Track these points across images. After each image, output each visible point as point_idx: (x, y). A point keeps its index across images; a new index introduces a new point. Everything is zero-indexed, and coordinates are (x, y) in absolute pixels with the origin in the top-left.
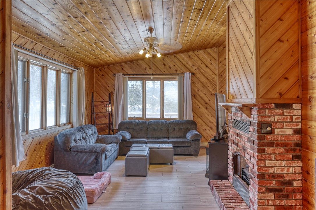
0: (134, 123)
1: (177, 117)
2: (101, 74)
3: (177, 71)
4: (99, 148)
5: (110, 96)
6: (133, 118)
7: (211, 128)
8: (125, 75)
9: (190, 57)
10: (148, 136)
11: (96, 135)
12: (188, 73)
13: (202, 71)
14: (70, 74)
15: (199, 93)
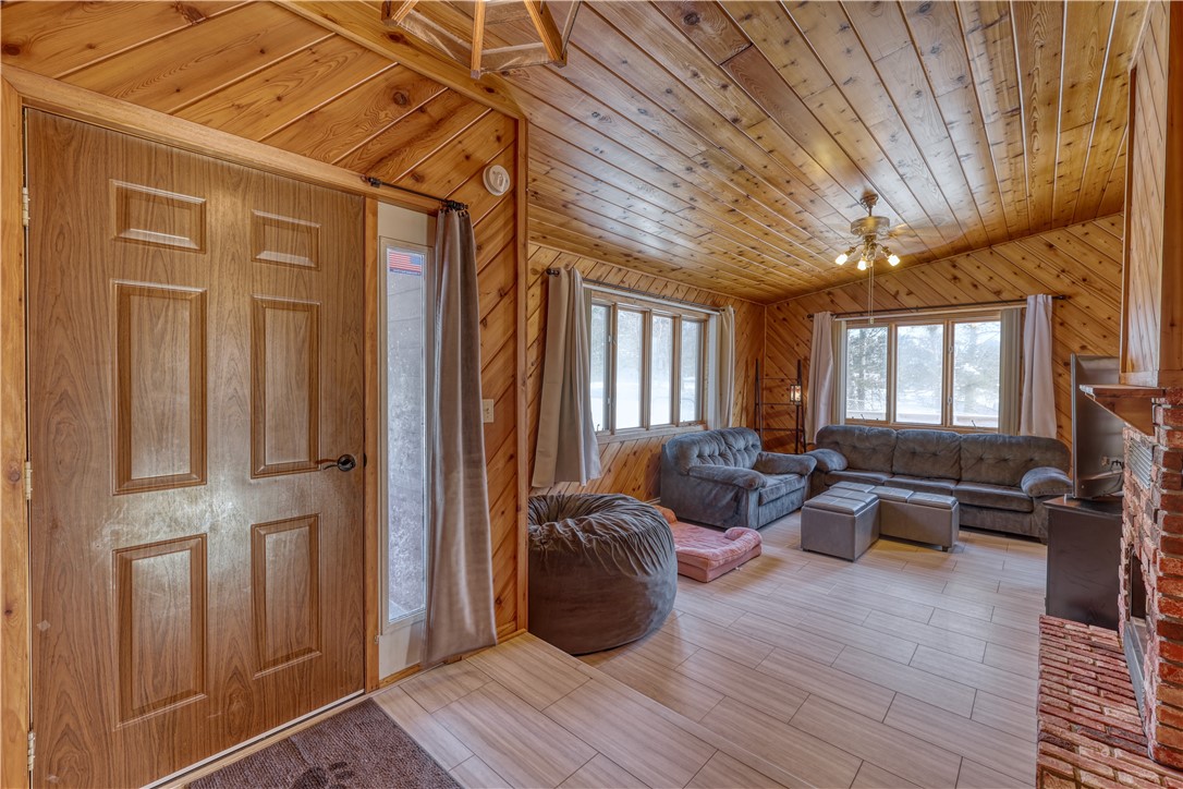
0: (857, 432)
1: (996, 425)
2: (781, 316)
3: (998, 293)
4: (741, 477)
5: (802, 366)
6: (858, 420)
8: (838, 315)
9: (1051, 246)
10: (894, 469)
11: (755, 454)
12: (1041, 297)
13: (1100, 284)
14: (703, 323)
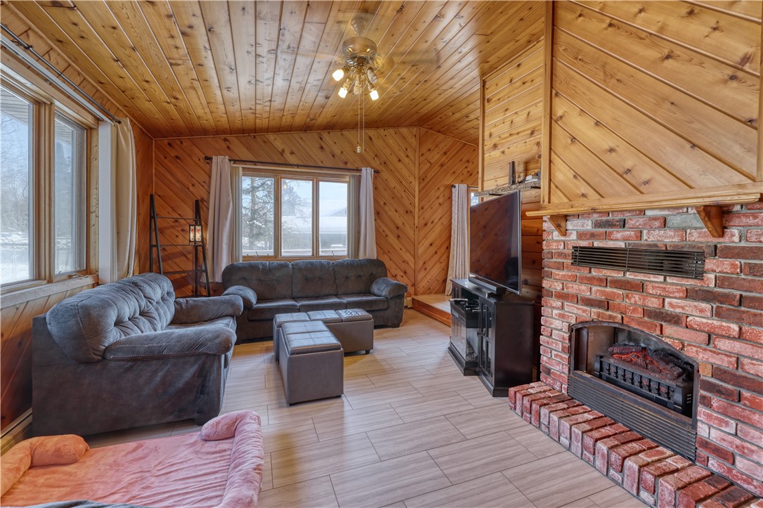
0: (261, 267)
1: (346, 253)
2: (173, 153)
3: (346, 163)
5: (199, 209)
6: (252, 257)
7: (405, 273)
8: (235, 161)
9: (371, 139)
10: (295, 294)
11: (172, 300)
12: (369, 169)
13: (391, 167)
14: (87, 132)
15: (386, 208)
